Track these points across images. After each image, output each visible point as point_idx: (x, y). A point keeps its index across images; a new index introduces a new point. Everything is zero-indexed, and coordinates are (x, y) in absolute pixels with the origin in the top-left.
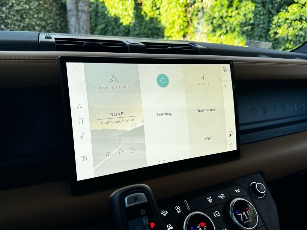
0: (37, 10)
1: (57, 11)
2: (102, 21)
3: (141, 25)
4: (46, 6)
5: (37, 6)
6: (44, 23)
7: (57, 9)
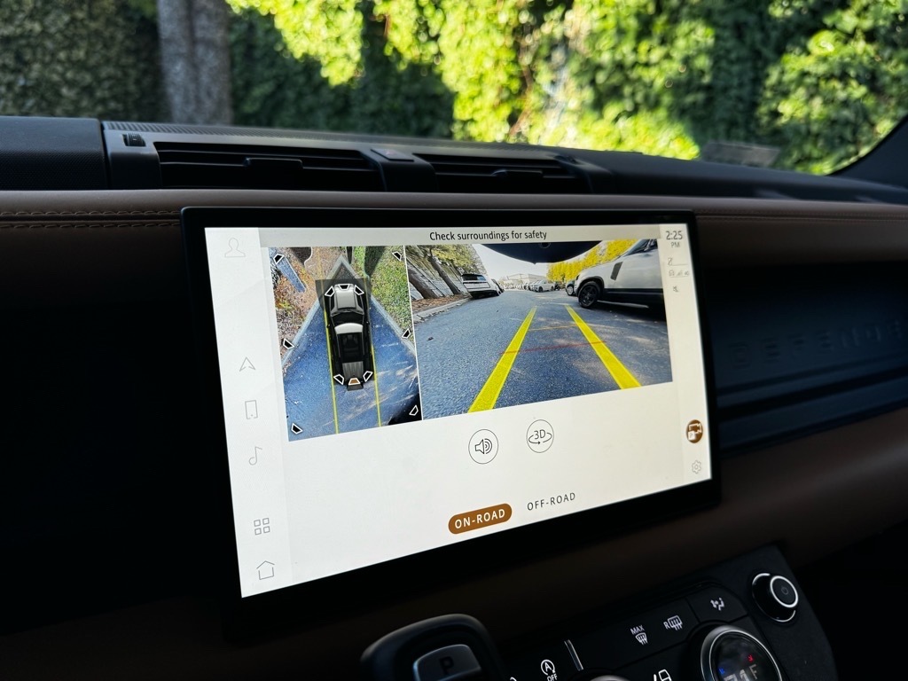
0: (66, 37)
1: (128, 43)
2: (267, 73)
3: (384, 87)
4: (93, 25)
5: (67, 25)
6: (87, 78)
7: (127, 37)
